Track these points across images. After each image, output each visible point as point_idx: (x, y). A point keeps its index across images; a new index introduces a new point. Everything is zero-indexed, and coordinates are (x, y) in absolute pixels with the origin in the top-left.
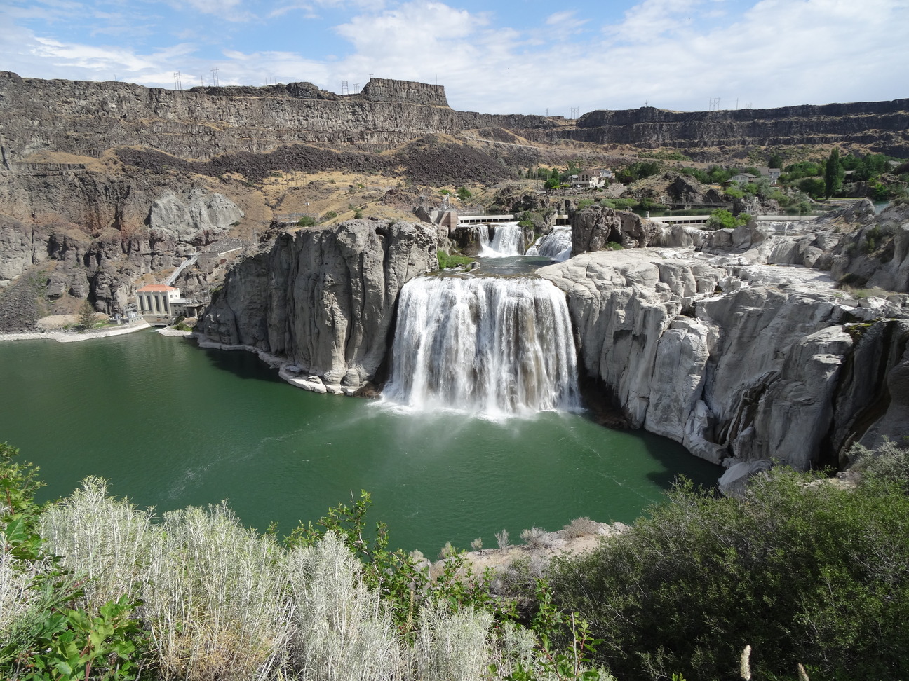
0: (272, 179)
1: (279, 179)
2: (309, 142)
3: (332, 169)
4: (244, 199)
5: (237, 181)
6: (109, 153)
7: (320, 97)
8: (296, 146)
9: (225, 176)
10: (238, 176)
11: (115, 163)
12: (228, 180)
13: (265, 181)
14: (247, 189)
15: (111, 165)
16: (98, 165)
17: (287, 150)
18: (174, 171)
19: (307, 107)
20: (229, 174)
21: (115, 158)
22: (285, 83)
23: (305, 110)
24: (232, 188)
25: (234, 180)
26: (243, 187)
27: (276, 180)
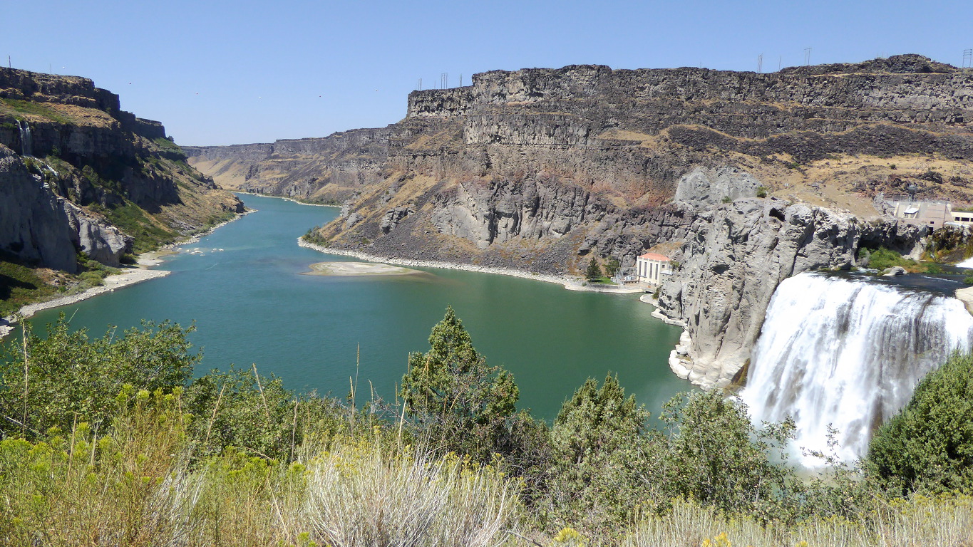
0: (825, 161)
1: (833, 163)
2: (902, 122)
3: (917, 154)
4: (778, 181)
5: (781, 161)
6: (664, 133)
7: (926, 69)
8: (881, 127)
9: (770, 157)
10: (786, 157)
11: (666, 140)
12: (771, 161)
13: (816, 163)
14: (788, 171)
15: (662, 141)
16: (652, 142)
17: (867, 131)
18: (715, 149)
19: (906, 83)
20: (776, 155)
21: (667, 136)
22: (886, 57)
23: (903, 86)
24: (771, 168)
25: (778, 161)
26: (784, 168)
27: (827, 164)
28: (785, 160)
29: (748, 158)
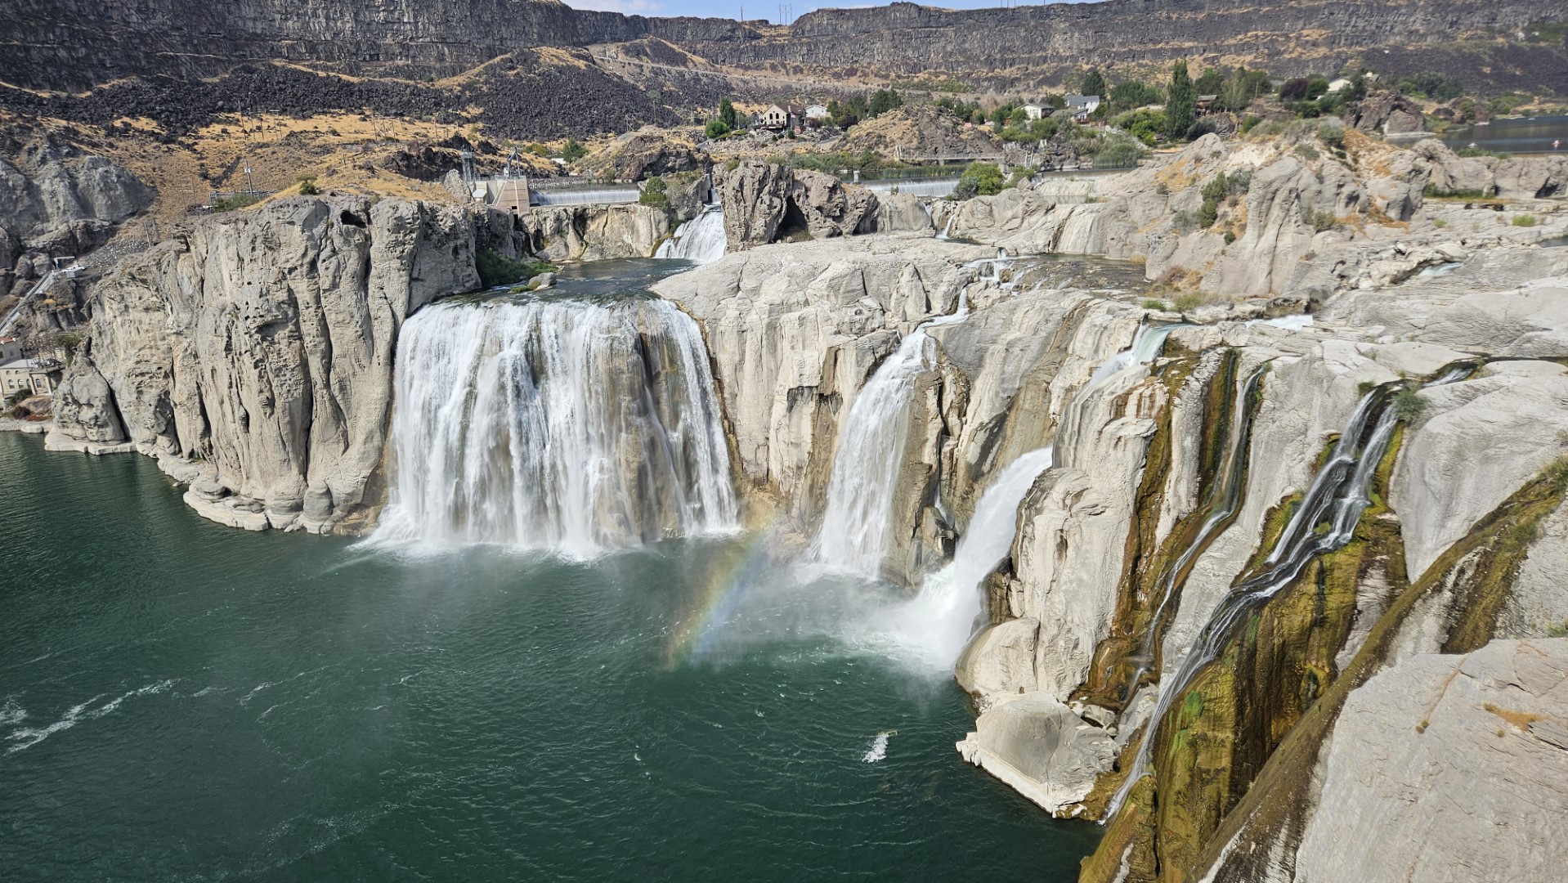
0: (217, 128)
2: (297, 60)
3: (342, 111)
4: (157, 167)
8: (272, 68)
12: (124, 131)
13: (203, 131)
20: (126, 119)
24: (132, 144)
25: (137, 130)
26: (155, 144)
27: (224, 131)
28: (147, 128)
29: (84, 129)
